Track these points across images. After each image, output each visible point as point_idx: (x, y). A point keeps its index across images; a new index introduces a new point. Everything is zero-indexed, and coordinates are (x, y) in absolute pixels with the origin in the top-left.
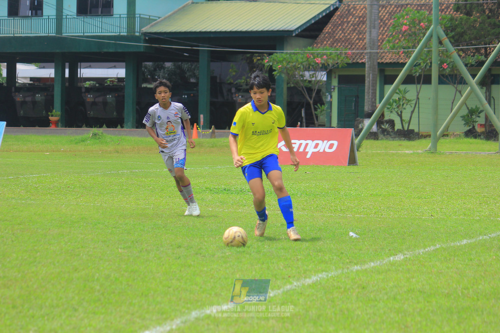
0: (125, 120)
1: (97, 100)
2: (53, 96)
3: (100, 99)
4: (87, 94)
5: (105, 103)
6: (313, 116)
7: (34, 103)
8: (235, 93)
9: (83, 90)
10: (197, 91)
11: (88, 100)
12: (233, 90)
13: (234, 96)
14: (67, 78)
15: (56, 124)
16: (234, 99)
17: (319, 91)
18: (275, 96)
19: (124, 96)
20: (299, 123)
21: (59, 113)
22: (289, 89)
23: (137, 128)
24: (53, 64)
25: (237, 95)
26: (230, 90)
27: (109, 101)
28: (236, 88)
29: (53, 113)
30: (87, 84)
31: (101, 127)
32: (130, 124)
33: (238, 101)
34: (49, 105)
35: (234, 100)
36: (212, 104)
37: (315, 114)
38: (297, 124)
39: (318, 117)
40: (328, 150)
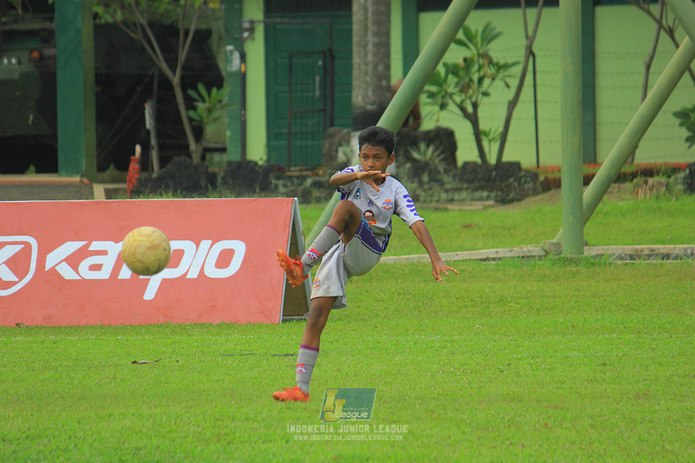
20: (138, 149)
37: (191, 120)
38: (134, 154)
39: (199, 132)
40: (213, 272)
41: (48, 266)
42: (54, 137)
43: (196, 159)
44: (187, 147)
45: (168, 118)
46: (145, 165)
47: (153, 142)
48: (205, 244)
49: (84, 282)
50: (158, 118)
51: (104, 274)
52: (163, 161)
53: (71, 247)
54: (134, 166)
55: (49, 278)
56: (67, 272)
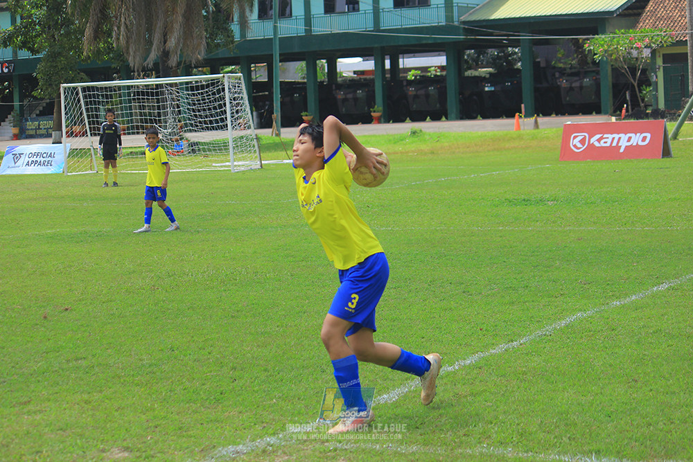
0: (449, 111)
1: (419, 93)
2: (374, 91)
3: (422, 92)
4: (408, 87)
5: (427, 96)
6: (637, 97)
7: (356, 99)
8: (560, 77)
9: (405, 83)
10: (520, 77)
11: (410, 93)
12: (557, 75)
13: (558, 81)
14: (388, 70)
15: (379, 121)
16: (559, 83)
17: (644, 71)
18: (599, 79)
19: (446, 87)
20: (625, 106)
21: (381, 108)
22: (613, 69)
23: (462, 118)
24: (373, 58)
25: (561, 80)
26: (554, 75)
27: (431, 93)
28: (560, 72)
29: (375, 109)
30: (410, 76)
31: (424, 120)
32: (453, 115)
33: (563, 86)
34: (371, 101)
35: (558, 85)
36: (536, 90)
37: (641, 96)
38: (623, 107)
39: (643, 100)
40: (641, 143)
41: (591, 143)
42: (600, 102)
43: (642, 109)
44: (639, 105)
45: (634, 96)
46: (627, 111)
47: (629, 103)
48: (638, 134)
49: (602, 147)
50: (631, 96)
51: (608, 145)
52: (632, 109)
53: (598, 136)
54: (624, 111)
55: (591, 146)
56: (597, 144)
